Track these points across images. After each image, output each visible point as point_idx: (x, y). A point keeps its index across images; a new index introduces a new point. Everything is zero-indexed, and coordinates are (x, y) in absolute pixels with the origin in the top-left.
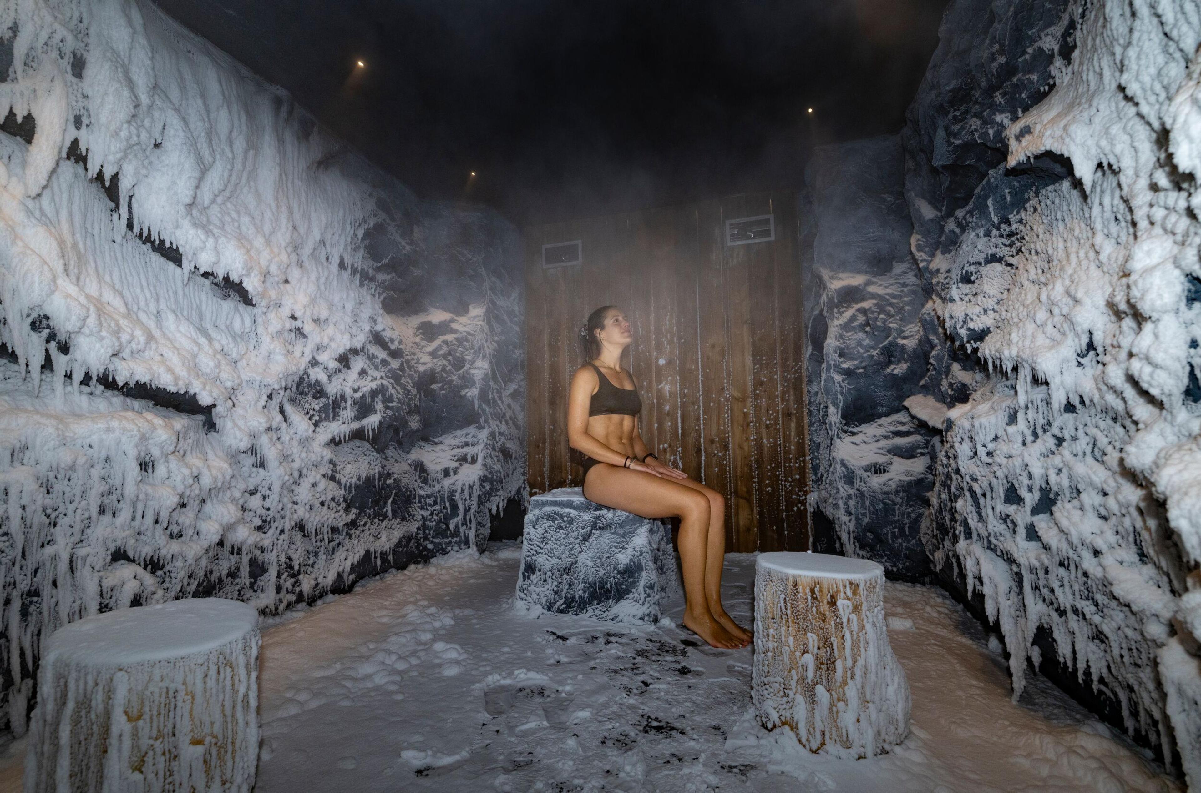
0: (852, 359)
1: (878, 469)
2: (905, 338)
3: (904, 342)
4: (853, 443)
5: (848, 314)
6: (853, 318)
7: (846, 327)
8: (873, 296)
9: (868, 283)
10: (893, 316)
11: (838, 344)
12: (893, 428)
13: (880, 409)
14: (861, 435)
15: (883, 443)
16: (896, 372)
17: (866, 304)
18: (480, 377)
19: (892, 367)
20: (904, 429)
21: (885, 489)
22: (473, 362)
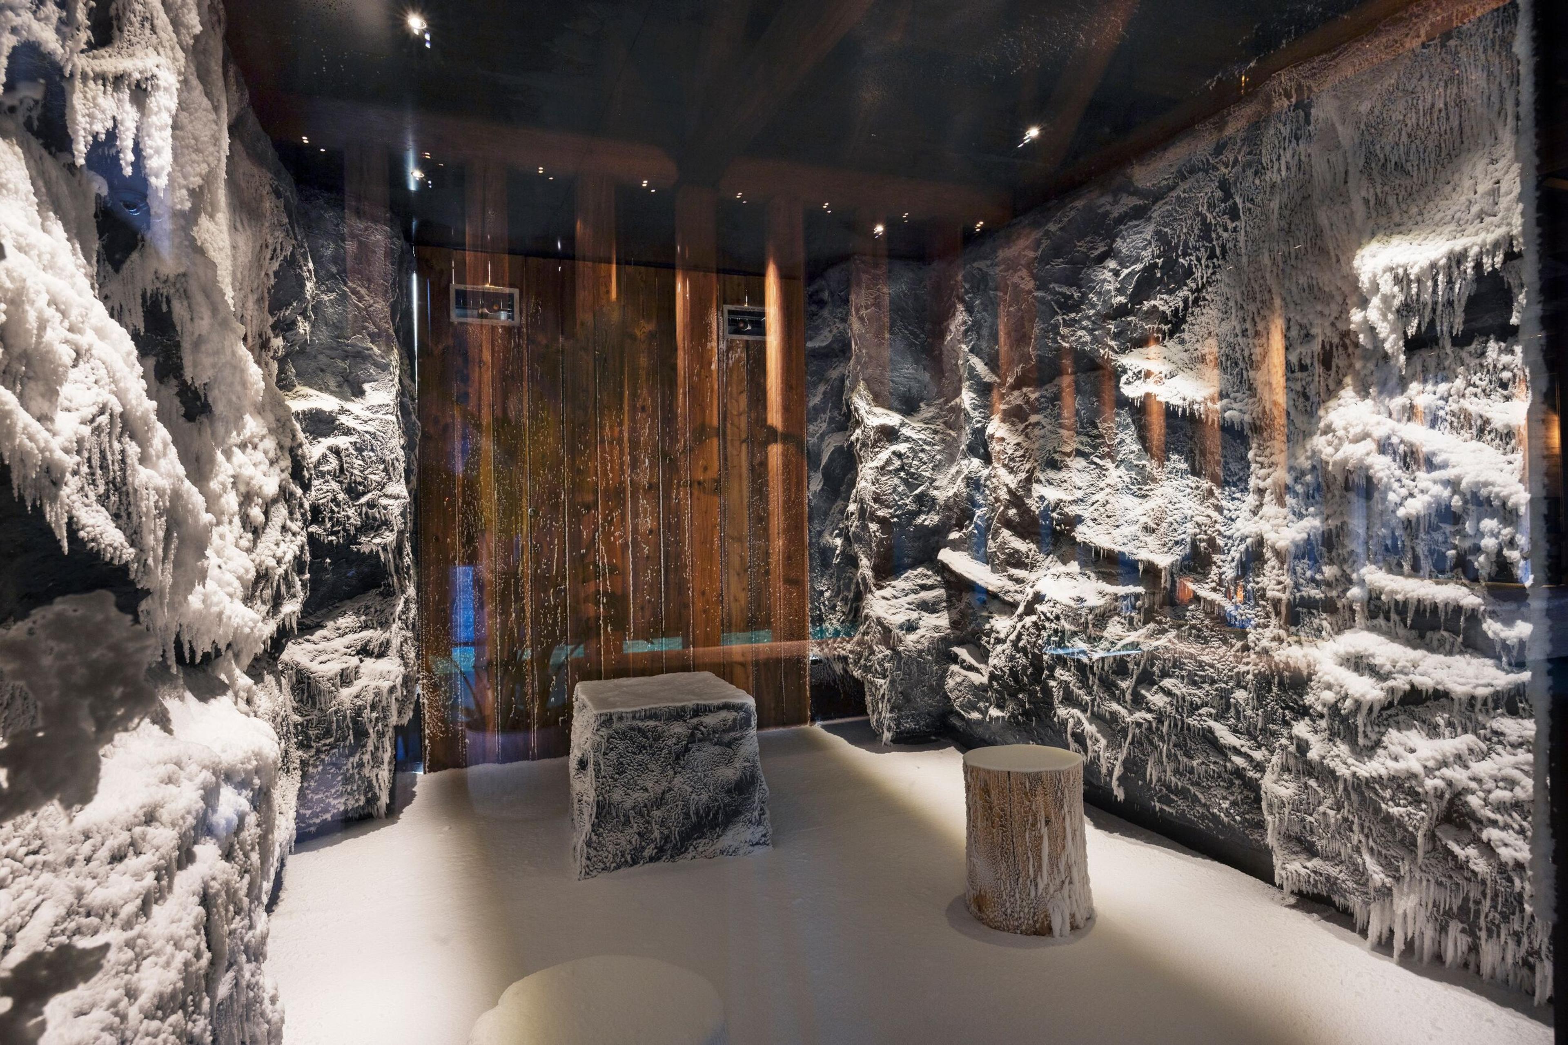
0: (888, 507)
1: (911, 627)
2: (937, 488)
3: (935, 492)
4: (884, 598)
5: (885, 455)
6: (888, 462)
7: (882, 470)
8: (908, 439)
9: (903, 425)
10: (925, 463)
11: (873, 488)
12: (920, 582)
13: (906, 561)
14: (889, 589)
15: (912, 597)
16: (926, 523)
17: (902, 447)
18: (397, 512)
19: (923, 517)
20: (929, 582)
21: (920, 647)
22: (382, 486)
